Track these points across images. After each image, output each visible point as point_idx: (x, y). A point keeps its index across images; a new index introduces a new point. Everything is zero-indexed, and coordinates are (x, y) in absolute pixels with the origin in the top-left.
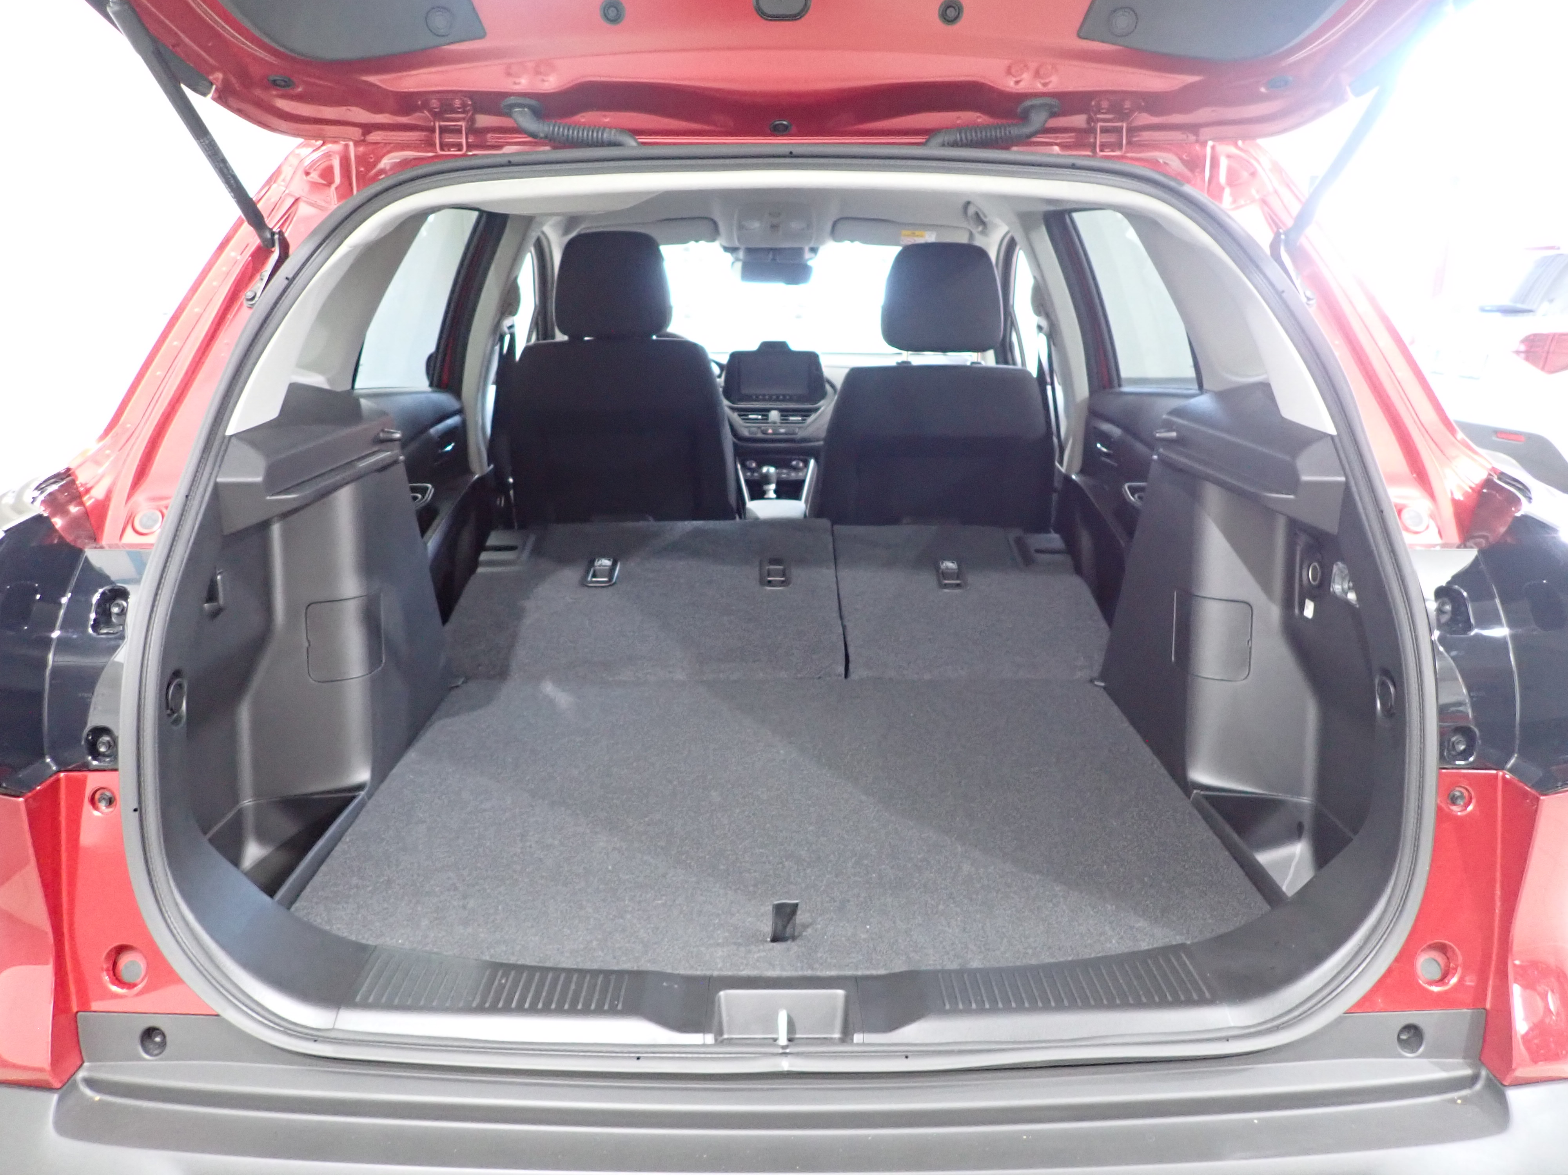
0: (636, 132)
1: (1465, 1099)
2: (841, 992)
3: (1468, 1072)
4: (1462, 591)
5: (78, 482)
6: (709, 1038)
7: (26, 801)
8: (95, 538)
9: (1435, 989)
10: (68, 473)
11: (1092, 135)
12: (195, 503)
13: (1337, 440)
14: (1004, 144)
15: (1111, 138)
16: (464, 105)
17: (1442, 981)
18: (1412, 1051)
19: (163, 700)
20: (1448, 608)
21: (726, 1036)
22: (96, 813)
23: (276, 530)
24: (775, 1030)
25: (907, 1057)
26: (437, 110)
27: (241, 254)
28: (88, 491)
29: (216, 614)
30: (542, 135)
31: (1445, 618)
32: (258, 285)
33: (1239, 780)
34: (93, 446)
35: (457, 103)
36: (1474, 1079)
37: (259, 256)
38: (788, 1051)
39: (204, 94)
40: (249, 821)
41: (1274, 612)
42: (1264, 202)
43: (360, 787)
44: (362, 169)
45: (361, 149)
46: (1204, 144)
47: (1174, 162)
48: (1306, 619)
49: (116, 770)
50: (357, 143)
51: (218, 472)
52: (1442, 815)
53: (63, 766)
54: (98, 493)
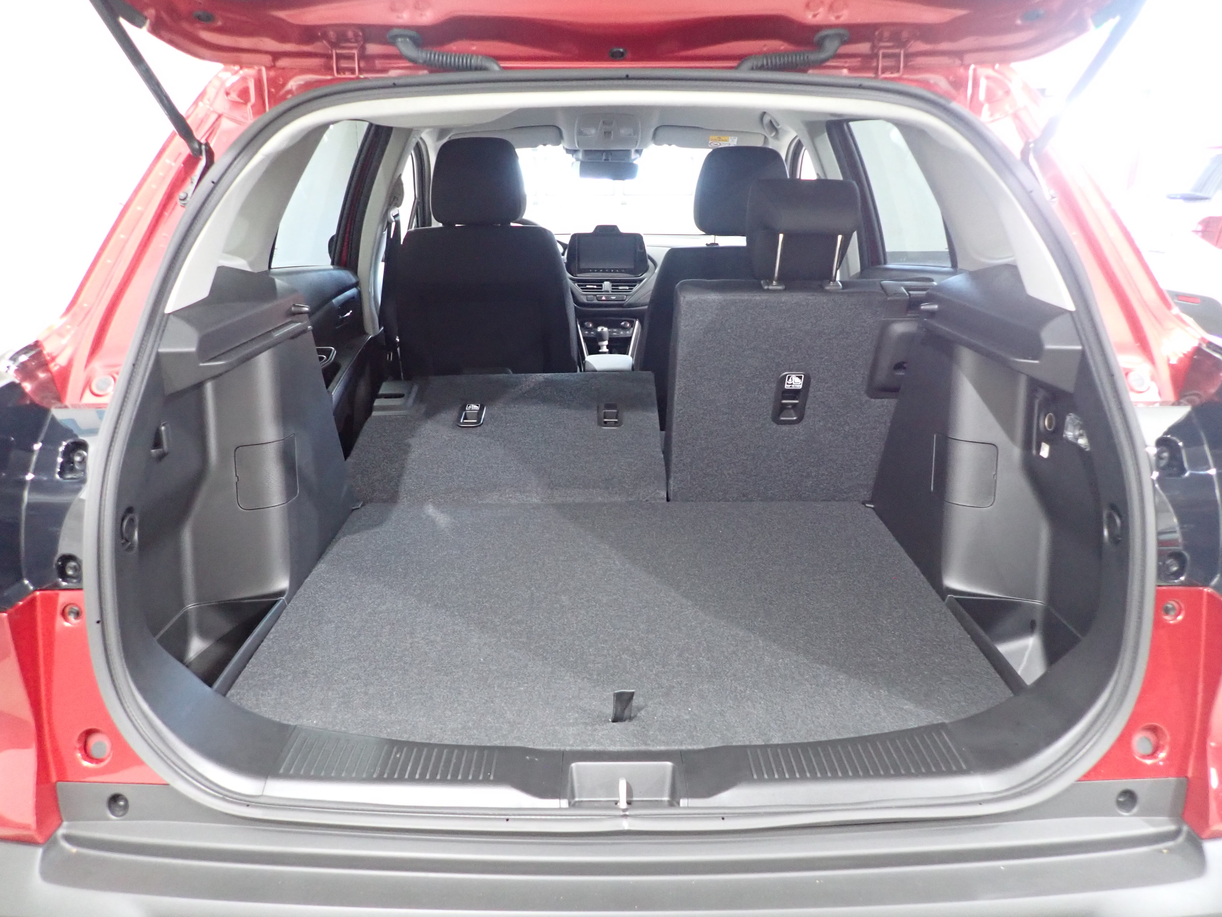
0: (498, 58)
1: (1170, 850)
2: (669, 764)
3: (1172, 827)
4: (1178, 441)
5: (45, 352)
6: (564, 803)
7: (10, 616)
8: (59, 398)
9: (1149, 762)
10: (37, 345)
11: (875, 60)
12: (141, 370)
13: (1075, 315)
14: (802, 68)
15: (890, 63)
16: (356, 35)
17: (1153, 755)
18: (1128, 811)
19: (119, 531)
20: (1165, 455)
21: (577, 799)
22: (67, 624)
23: (209, 387)
24: (616, 793)
25: (723, 819)
26: (334, 40)
27: (175, 161)
28: (53, 359)
29: (161, 457)
30: (421, 61)
31: (1163, 463)
32: (189, 187)
33: (985, 587)
34: (58, 322)
35: (350, 34)
36: (1177, 833)
37: (190, 163)
38: (627, 813)
39: (140, 26)
40: (193, 621)
41: (1016, 452)
42: (1016, 116)
43: (281, 593)
44: (273, 90)
45: (272, 73)
46: (967, 67)
47: (941, 82)
48: (1042, 458)
49: (81, 589)
50: (268, 69)
51: (159, 344)
52: (1158, 623)
53: (39, 586)
54: (62, 361)
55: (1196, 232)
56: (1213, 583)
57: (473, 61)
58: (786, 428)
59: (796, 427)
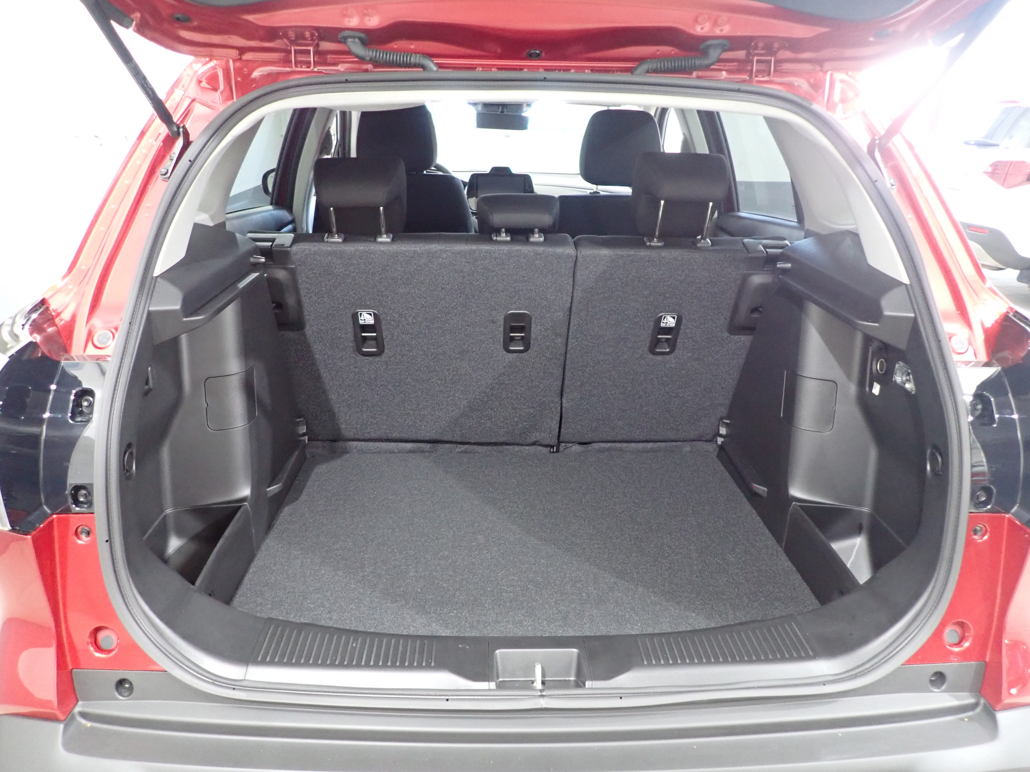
0: (431, 56)
1: (970, 718)
2: (575, 650)
3: (972, 701)
4: (991, 397)
5: (51, 309)
6: (493, 685)
7: (33, 538)
8: (66, 349)
9: (954, 649)
10: (43, 302)
11: (750, 64)
12: (135, 327)
13: (909, 287)
14: (689, 70)
15: (763, 67)
16: (312, 35)
17: (959, 644)
18: (939, 688)
19: (122, 464)
20: (979, 407)
21: (500, 679)
22: (80, 542)
24: (533, 674)
25: (621, 698)
26: (293, 39)
27: (156, 140)
28: (58, 314)
29: (147, 393)
30: (368, 58)
31: (977, 411)
32: (168, 164)
33: (821, 496)
34: (60, 284)
35: (307, 34)
36: (976, 705)
37: (169, 142)
38: (544, 694)
39: (127, 27)
40: (171, 523)
41: (853, 389)
42: (864, 115)
43: (244, 500)
44: (239, 79)
45: (238, 64)
46: (826, 73)
47: (802, 83)
48: (874, 395)
49: (92, 514)
50: (234, 61)
51: (150, 303)
52: (969, 542)
53: (54, 511)
54: (66, 316)
55: (986, 173)
56: (1013, 511)
57: (412, 59)
58: (659, 358)
59: (667, 357)
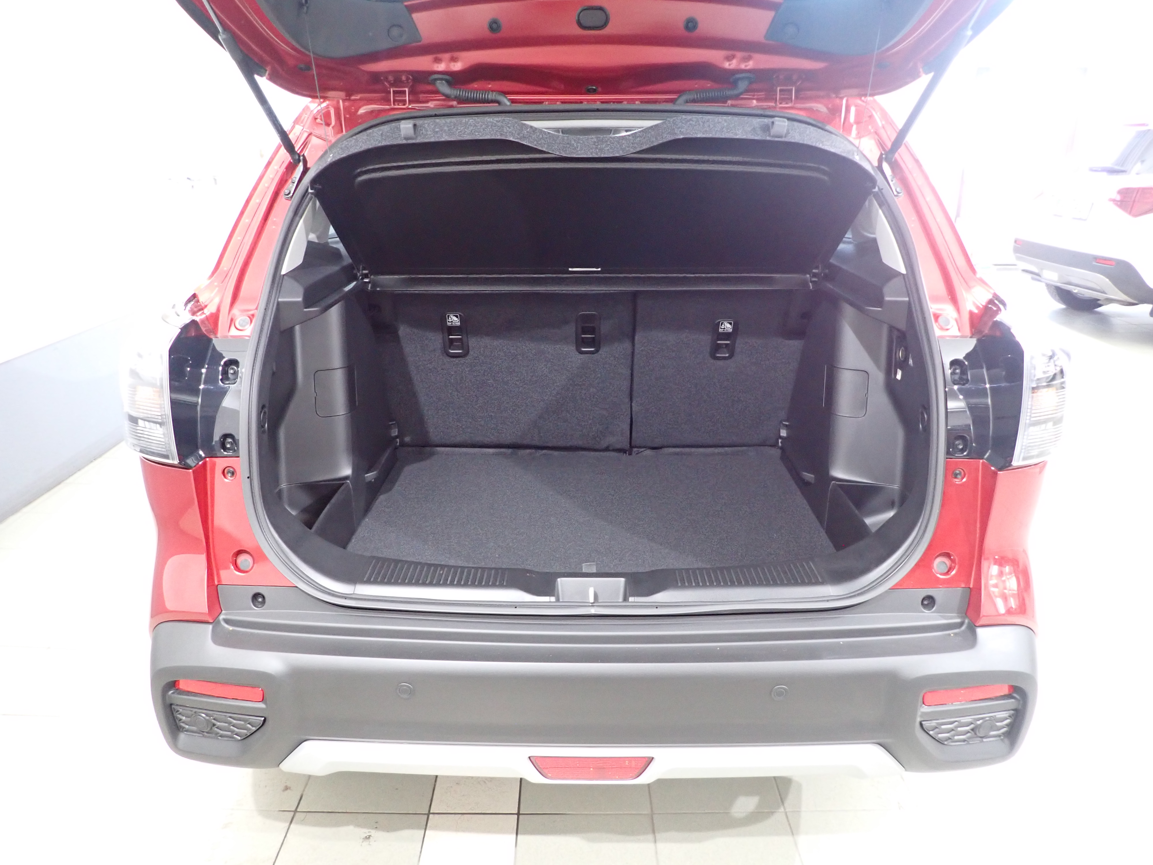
0: (505, 93)
1: (955, 634)
2: (622, 580)
3: (958, 620)
4: (965, 362)
5: (201, 301)
6: (553, 599)
7: (193, 472)
8: (215, 331)
9: (941, 577)
10: (194, 296)
11: (774, 93)
12: (269, 315)
13: (905, 276)
14: (723, 100)
15: (785, 96)
16: (408, 79)
17: (947, 573)
18: (930, 610)
19: (259, 420)
20: (957, 371)
21: (560, 598)
22: (226, 480)
23: (297, 328)
24: (587, 597)
25: (658, 608)
26: (392, 82)
27: (280, 167)
28: (207, 306)
30: (453, 97)
31: (957, 377)
32: (290, 187)
33: (860, 476)
34: (207, 281)
35: (404, 78)
36: (961, 624)
37: (291, 168)
38: (594, 605)
39: (261, 76)
40: (285, 496)
41: (881, 377)
42: (876, 133)
43: (346, 478)
44: (348, 116)
45: (347, 104)
46: (842, 98)
47: (821, 109)
48: (897, 379)
49: (238, 457)
50: (344, 100)
51: (279, 296)
52: (947, 484)
53: (208, 455)
54: (212, 307)
55: (1114, 201)
56: (986, 457)
57: (489, 96)
58: (720, 363)
59: (728, 362)
